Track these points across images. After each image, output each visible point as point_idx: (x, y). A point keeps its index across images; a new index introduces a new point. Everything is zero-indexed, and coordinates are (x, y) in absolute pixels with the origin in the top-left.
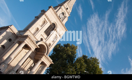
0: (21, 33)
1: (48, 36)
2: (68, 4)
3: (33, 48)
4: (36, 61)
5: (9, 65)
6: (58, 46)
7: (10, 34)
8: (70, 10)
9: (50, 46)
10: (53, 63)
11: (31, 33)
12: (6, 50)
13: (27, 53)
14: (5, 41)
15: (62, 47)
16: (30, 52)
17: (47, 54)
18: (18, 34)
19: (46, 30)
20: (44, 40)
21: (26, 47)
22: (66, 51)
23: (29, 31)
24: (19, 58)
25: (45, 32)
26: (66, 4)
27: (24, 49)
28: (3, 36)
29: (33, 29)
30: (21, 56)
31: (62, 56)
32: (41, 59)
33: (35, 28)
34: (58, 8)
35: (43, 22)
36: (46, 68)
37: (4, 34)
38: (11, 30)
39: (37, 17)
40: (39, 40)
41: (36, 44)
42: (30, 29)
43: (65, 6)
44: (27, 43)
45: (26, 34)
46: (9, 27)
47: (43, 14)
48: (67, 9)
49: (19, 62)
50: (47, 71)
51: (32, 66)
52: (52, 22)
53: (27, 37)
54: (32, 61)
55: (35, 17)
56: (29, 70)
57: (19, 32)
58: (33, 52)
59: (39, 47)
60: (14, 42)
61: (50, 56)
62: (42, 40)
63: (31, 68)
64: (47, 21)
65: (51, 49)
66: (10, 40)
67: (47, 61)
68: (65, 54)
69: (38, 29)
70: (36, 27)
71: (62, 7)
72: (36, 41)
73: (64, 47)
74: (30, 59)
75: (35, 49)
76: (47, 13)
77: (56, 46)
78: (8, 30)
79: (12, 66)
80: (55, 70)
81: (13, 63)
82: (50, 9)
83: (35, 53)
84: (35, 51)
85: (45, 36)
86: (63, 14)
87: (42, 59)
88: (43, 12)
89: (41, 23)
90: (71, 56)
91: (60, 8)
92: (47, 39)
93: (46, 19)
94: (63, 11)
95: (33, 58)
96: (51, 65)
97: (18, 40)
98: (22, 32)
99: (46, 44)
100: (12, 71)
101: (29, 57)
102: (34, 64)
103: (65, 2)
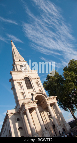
0: (17, 108)
1: (32, 88)
2: (16, 58)
3: (35, 105)
4: (47, 109)
5: (37, 133)
6: (45, 85)
7: (14, 117)
8: (22, 59)
9: (41, 91)
10: (56, 96)
11: (22, 100)
12: (24, 128)
13: (36, 113)
14: (17, 124)
15: (47, 82)
16: (37, 109)
17: (46, 97)
18: (17, 110)
19: (27, 87)
20: (34, 93)
21: (31, 110)
22: (52, 81)
23: (20, 100)
24: (36, 121)
25: (28, 88)
26: (16, 60)
27: (32, 113)
28: (12, 123)
29: (20, 97)
30: (36, 118)
31: (55, 87)
32: (47, 105)
33: (20, 95)
34: (15, 67)
35: (19, 85)
36: (57, 104)
37: (10, 121)
38: (11, 114)
39: (12, 87)
40: (31, 96)
41: (33, 101)
42: (19, 99)
43: (17, 61)
44: (29, 108)
45: (21, 105)
46: (8, 114)
47: (13, 82)
48: (20, 60)
49: (40, 123)
50: (60, 105)
51: (49, 114)
52: (23, 78)
53: (23, 105)
54: (45, 112)
55: (12, 89)
56: (50, 118)
57: (16, 108)
58: (38, 107)
59: (37, 100)
60: (22, 118)
61: (49, 96)
62: (32, 94)
63: (50, 116)
64: (20, 81)
65: (44, 91)
66: (18, 120)
67: (51, 100)
68: (54, 83)
69: (22, 93)
70: (20, 93)
71: (16, 63)
72: (31, 100)
73: (49, 80)
74: (43, 113)
75: (36, 104)
76: (14, 79)
77: (44, 86)
78: (10, 117)
79: (40, 131)
80: (63, 98)
81: (38, 128)
82: (12, 74)
83: (40, 106)
84: (38, 105)
85: (31, 90)
86: (21, 66)
87: (48, 103)
88: (11, 81)
89: (19, 88)
90: (59, 79)
91: (16, 66)
92: (34, 91)
93: (18, 81)
94: (20, 65)
95: (43, 110)
96: (57, 99)
97: (21, 113)
98: (17, 106)
99: (38, 93)
100: (44, 132)
101: (40, 112)
102: (48, 112)
103: (14, 59)
